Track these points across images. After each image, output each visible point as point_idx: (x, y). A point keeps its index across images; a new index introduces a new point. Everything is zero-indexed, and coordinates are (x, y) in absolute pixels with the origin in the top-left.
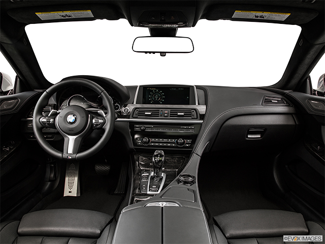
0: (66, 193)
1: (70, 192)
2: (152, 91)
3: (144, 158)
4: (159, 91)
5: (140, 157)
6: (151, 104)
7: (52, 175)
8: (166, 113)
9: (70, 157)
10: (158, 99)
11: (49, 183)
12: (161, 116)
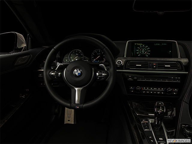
0: (66, 122)
1: (69, 120)
2: (139, 46)
3: (137, 104)
4: (145, 46)
5: (133, 103)
6: (139, 57)
7: (56, 111)
8: (155, 65)
9: (78, 107)
10: (144, 52)
11: (54, 116)
12: (150, 68)
